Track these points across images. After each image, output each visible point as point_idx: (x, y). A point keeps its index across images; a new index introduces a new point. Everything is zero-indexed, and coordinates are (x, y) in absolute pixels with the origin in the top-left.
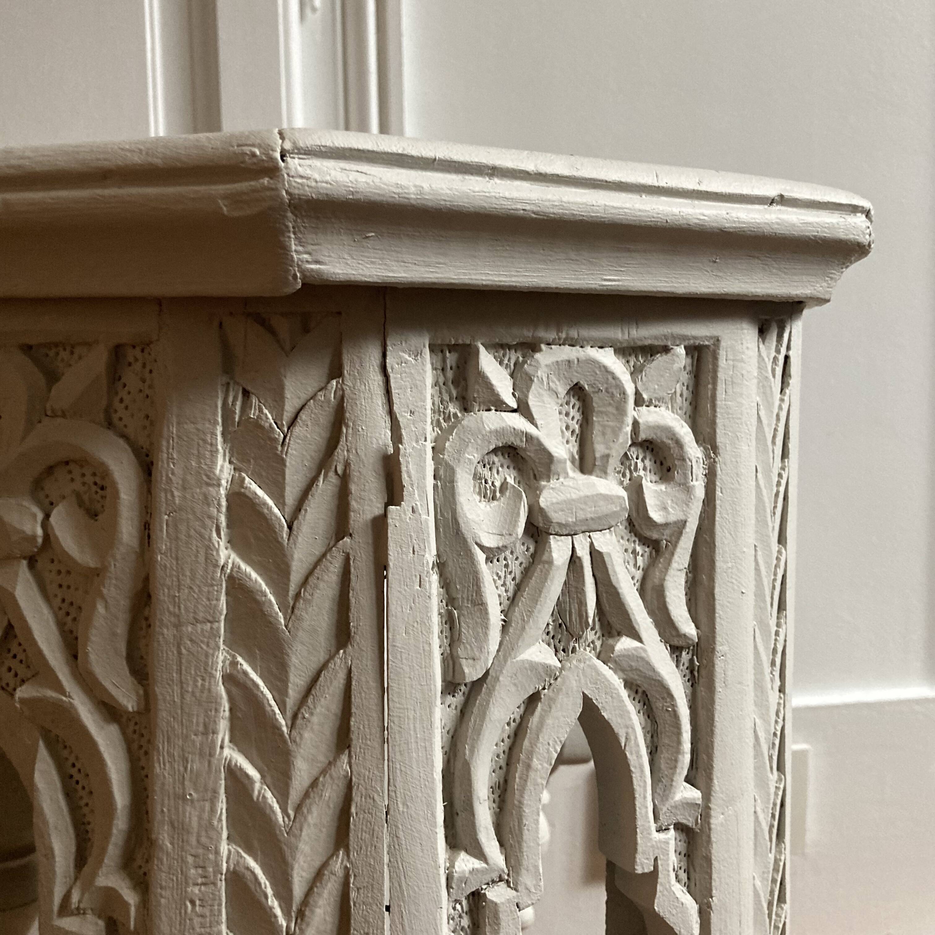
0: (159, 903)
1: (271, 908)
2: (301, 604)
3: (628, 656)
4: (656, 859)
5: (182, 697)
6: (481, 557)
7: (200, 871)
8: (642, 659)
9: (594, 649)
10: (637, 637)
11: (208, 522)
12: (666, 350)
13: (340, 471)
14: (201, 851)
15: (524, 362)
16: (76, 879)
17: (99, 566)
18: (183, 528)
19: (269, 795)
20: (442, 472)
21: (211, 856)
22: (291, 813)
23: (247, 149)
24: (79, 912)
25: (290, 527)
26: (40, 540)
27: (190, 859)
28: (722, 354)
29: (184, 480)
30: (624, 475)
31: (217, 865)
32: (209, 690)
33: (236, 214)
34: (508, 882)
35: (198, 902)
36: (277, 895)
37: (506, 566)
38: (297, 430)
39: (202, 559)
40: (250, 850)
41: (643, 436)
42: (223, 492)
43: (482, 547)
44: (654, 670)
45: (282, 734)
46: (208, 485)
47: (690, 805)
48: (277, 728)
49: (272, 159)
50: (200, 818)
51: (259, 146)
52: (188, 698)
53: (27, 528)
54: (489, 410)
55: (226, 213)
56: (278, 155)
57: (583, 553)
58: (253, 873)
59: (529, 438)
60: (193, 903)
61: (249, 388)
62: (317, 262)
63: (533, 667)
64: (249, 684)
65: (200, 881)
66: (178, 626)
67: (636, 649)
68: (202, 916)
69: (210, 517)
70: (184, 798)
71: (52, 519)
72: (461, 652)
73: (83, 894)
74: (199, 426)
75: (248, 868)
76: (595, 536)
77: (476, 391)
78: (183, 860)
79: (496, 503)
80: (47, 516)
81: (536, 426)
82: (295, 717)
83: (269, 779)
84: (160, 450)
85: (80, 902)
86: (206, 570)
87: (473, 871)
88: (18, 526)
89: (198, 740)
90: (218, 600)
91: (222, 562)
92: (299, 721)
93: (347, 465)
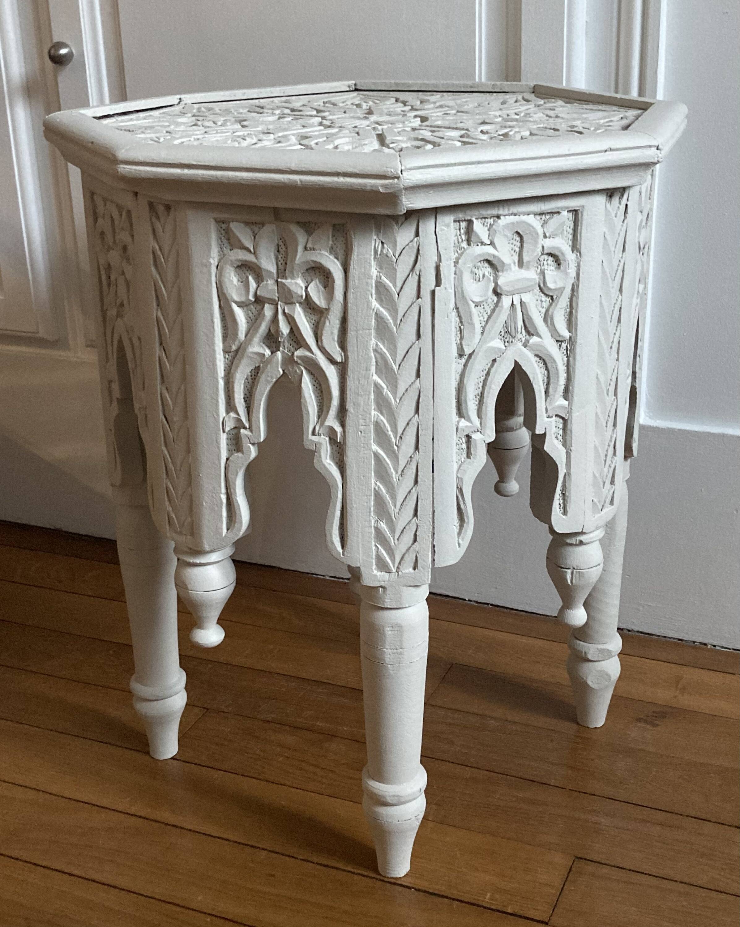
0: (349, 432)
1: (390, 435)
2: (402, 324)
3: (536, 345)
4: (545, 429)
5: (358, 357)
6: (472, 305)
7: (363, 421)
8: (542, 346)
9: (521, 341)
10: (539, 336)
11: (368, 292)
12: (559, 213)
13: (418, 274)
14: (364, 413)
15: (493, 224)
16: (318, 422)
17: (327, 307)
18: (359, 294)
19: (389, 393)
20: (457, 273)
21: (368, 416)
22: (398, 401)
23: (389, 169)
24: (319, 435)
25: (398, 295)
26: (304, 297)
27: (360, 416)
28: (585, 214)
29: (359, 277)
30: (538, 268)
31: (370, 419)
32: (368, 355)
33: (385, 192)
34: (481, 432)
35: (363, 432)
36: (392, 431)
37: (484, 308)
38: (401, 257)
39: (365, 306)
40: (382, 414)
41: (546, 252)
42: (374, 281)
43: (473, 302)
44: (547, 350)
45: (394, 372)
46: (369, 279)
47: (562, 407)
48: (392, 369)
49: (398, 174)
50: (364, 401)
51: (393, 168)
52: (360, 357)
53: (299, 293)
54: (478, 245)
55: (381, 191)
56: (400, 172)
57: (517, 302)
58: (384, 423)
59: (494, 256)
60: (361, 432)
61: (383, 241)
62: (412, 204)
63: (493, 349)
64: (382, 353)
65: (364, 424)
66: (357, 331)
67: (539, 342)
68: (365, 437)
69: (368, 290)
70: (358, 394)
71: (309, 289)
72: (463, 343)
73: (320, 428)
74: (365, 256)
75: (382, 420)
76: (522, 295)
77: (473, 238)
78: (357, 416)
79: (480, 283)
80: (306, 288)
81: (498, 251)
82: (400, 366)
83: (389, 388)
84: (350, 265)
85: (319, 431)
86: (367, 310)
87: (466, 426)
88: (295, 291)
89: (364, 373)
90: (372, 321)
91: (373, 307)
92: (401, 367)
93: (420, 271)
